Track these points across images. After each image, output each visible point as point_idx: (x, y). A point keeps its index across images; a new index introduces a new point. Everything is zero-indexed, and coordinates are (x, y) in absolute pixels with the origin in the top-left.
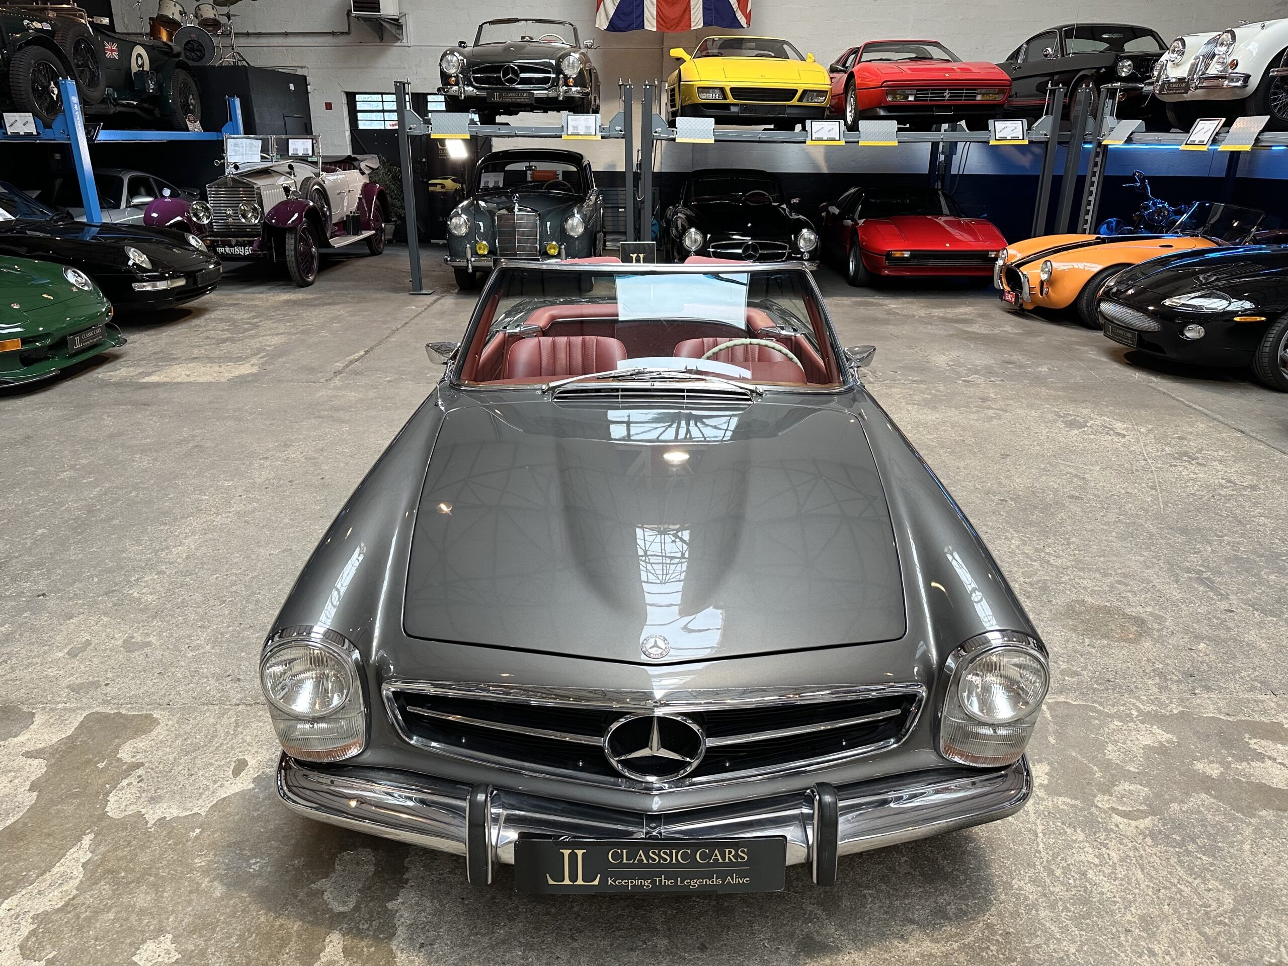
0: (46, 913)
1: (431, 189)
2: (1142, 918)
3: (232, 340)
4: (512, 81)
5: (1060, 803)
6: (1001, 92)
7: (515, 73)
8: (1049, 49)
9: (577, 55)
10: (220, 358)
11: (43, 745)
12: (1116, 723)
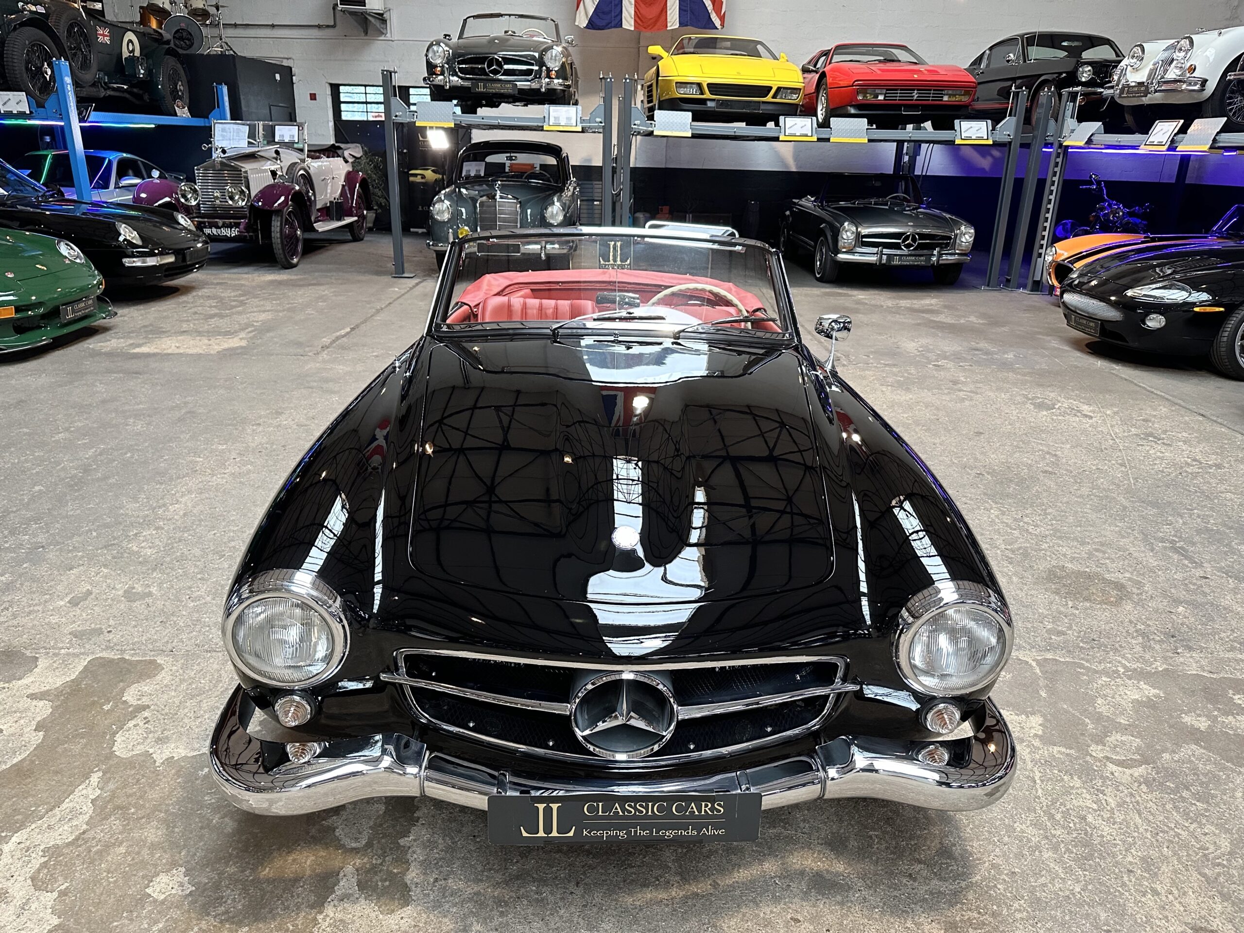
0: (56, 846)
1: (411, 179)
2: (1143, 859)
3: (221, 316)
4: (495, 72)
5: (1055, 752)
6: (967, 93)
7: (499, 65)
8: (1012, 55)
9: (560, 49)
10: (208, 332)
11: (47, 688)
12: (1104, 679)
